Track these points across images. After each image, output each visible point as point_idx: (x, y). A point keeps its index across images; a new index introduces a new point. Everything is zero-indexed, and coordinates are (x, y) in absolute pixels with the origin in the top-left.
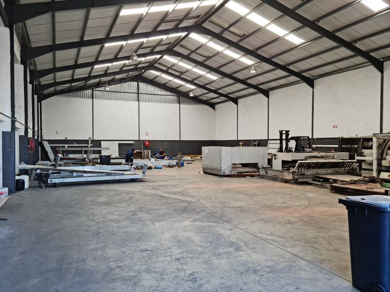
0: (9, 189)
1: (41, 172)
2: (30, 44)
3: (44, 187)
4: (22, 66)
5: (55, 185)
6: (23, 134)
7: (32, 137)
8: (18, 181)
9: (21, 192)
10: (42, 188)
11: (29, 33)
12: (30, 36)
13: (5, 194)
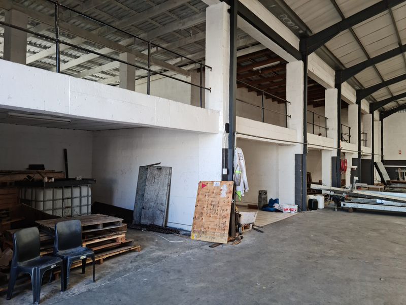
0: (298, 207)
1: (335, 194)
2: (344, 66)
3: (336, 210)
4: (336, 90)
5: (347, 210)
6: (336, 155)
7: (357, 157)
8: (310, 200)
9: (313, 211)
10: (335, 210)
11: (338, 57)
12: (340, 59)
13: (294, 210)
